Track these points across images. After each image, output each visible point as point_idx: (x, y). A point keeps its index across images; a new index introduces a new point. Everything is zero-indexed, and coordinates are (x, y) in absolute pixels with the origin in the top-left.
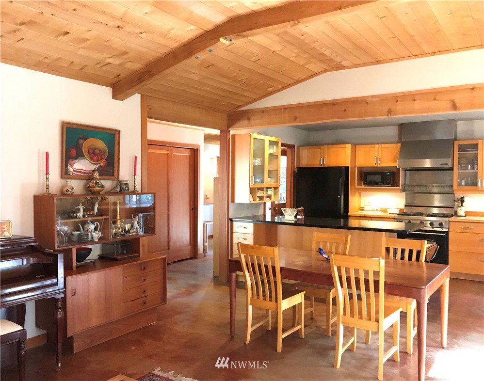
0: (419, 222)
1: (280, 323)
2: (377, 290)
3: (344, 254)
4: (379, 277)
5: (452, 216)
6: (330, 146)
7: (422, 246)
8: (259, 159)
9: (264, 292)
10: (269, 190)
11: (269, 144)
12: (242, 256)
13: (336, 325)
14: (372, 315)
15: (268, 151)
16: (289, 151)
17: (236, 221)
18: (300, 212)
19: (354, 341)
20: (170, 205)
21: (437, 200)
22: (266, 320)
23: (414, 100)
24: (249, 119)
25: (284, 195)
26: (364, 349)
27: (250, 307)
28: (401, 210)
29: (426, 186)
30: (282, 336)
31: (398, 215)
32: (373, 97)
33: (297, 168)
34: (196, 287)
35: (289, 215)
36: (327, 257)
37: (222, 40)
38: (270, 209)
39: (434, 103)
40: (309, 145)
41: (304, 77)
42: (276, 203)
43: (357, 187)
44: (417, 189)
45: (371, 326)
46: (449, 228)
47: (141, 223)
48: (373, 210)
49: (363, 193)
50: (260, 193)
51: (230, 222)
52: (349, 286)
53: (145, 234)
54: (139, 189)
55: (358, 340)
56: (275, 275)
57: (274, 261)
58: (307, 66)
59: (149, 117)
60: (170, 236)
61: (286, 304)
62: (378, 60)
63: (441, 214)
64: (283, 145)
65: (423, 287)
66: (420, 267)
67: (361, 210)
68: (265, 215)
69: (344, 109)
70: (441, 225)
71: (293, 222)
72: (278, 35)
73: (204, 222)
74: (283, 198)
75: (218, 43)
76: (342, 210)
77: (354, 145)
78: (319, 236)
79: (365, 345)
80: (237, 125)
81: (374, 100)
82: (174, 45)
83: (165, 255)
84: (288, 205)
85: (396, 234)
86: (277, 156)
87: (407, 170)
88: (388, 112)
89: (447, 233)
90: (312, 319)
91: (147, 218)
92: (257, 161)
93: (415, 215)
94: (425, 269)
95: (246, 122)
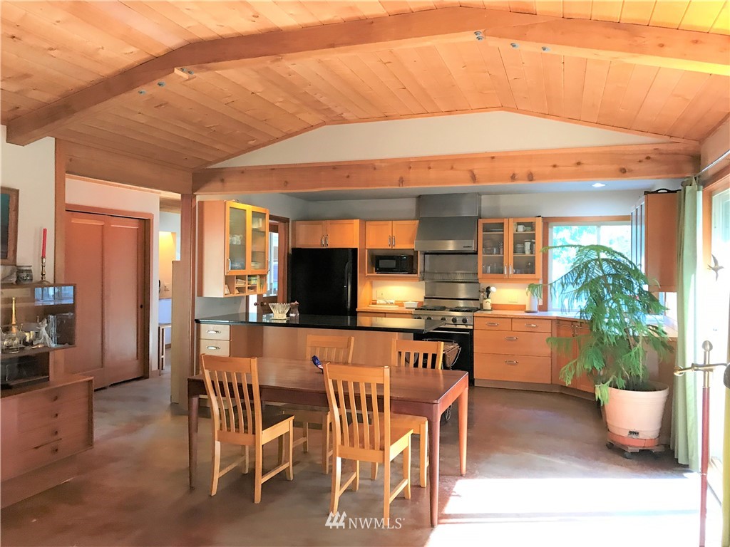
0: (440, 318)
1: (259, 463)
2: (381, 409)
3: (346, 363)
4: (383, 392)
5: (478, 310)
6: (335, 221)
7: (438, 348)
8: (238, 237)
9: (237, 421)
10: (252, 278)
11: (253, 217)
12: (207, 372)
13: (333, 459)
14: (376, 441)
15: (251, 225)
16: (281, 226)
17: (205, 323)
18: (293, 308)
19: (356, 478)
20: (105, 301)
21: (462, 291)
22: (241, 459)
23: (430, 168)
24: (222, 181)
25: (275, 286)
26: (369, 487)
27: (218, 444)
28: (420, 303)
29: (448, 273)
30: (261, 480)
31: (416, 309)
32: (382, 161)
33: (292, 249)
34: (145, 420)
35: (279, 313)
36: (322, 367)
37: (177, 71)
38: (255, 304)
39: (451, 173)
40: (307, 219)
41: (296, 130)
42: (265, 296)
43: (367, 274)
44: (438, 277)
45: (375, 455)
46: (473, 325)
47: (53, 330)
48: (387, 304)
49: (375, 282)
50: (240, 284)
51: (195, 324)
52: (348, 405)
53: (60, 346)
54: (49, 277)
55: (362, 476)
56: (251, 397)
57: (251, 377)
58: (298, 116)
59: (68, 172)
60: (106, 347)
61: (267, 436)
62: (387, 114)
63: (466, 308)
64: (271, 217)
65: (435, 401)
66: (436, 375)
67: (373, 304)
68: (247, 314)
69: (346, 175)
70: (464, 321)
71: (285, 322)
72: (257, 72)
73: (160, 324)
74: (275, 289)
75: (171, 75)
76: (349, 305)
77: (364, 221)
78: (317, 339)
79: (370, 481)
80: (206, 188)
81: (383, 165)
82: (106, 71)
83: (91, 376)
84: (280, 299)
85: (412, 334)
86: (264, 232)
87: (426, 253)
88: (399, 181)
89: (471, 331)
90: (305, 452)
91: (62, 322)
92: (235, 239)
93: (435, 310)
94: (441, 377)
95: (218, 185)
